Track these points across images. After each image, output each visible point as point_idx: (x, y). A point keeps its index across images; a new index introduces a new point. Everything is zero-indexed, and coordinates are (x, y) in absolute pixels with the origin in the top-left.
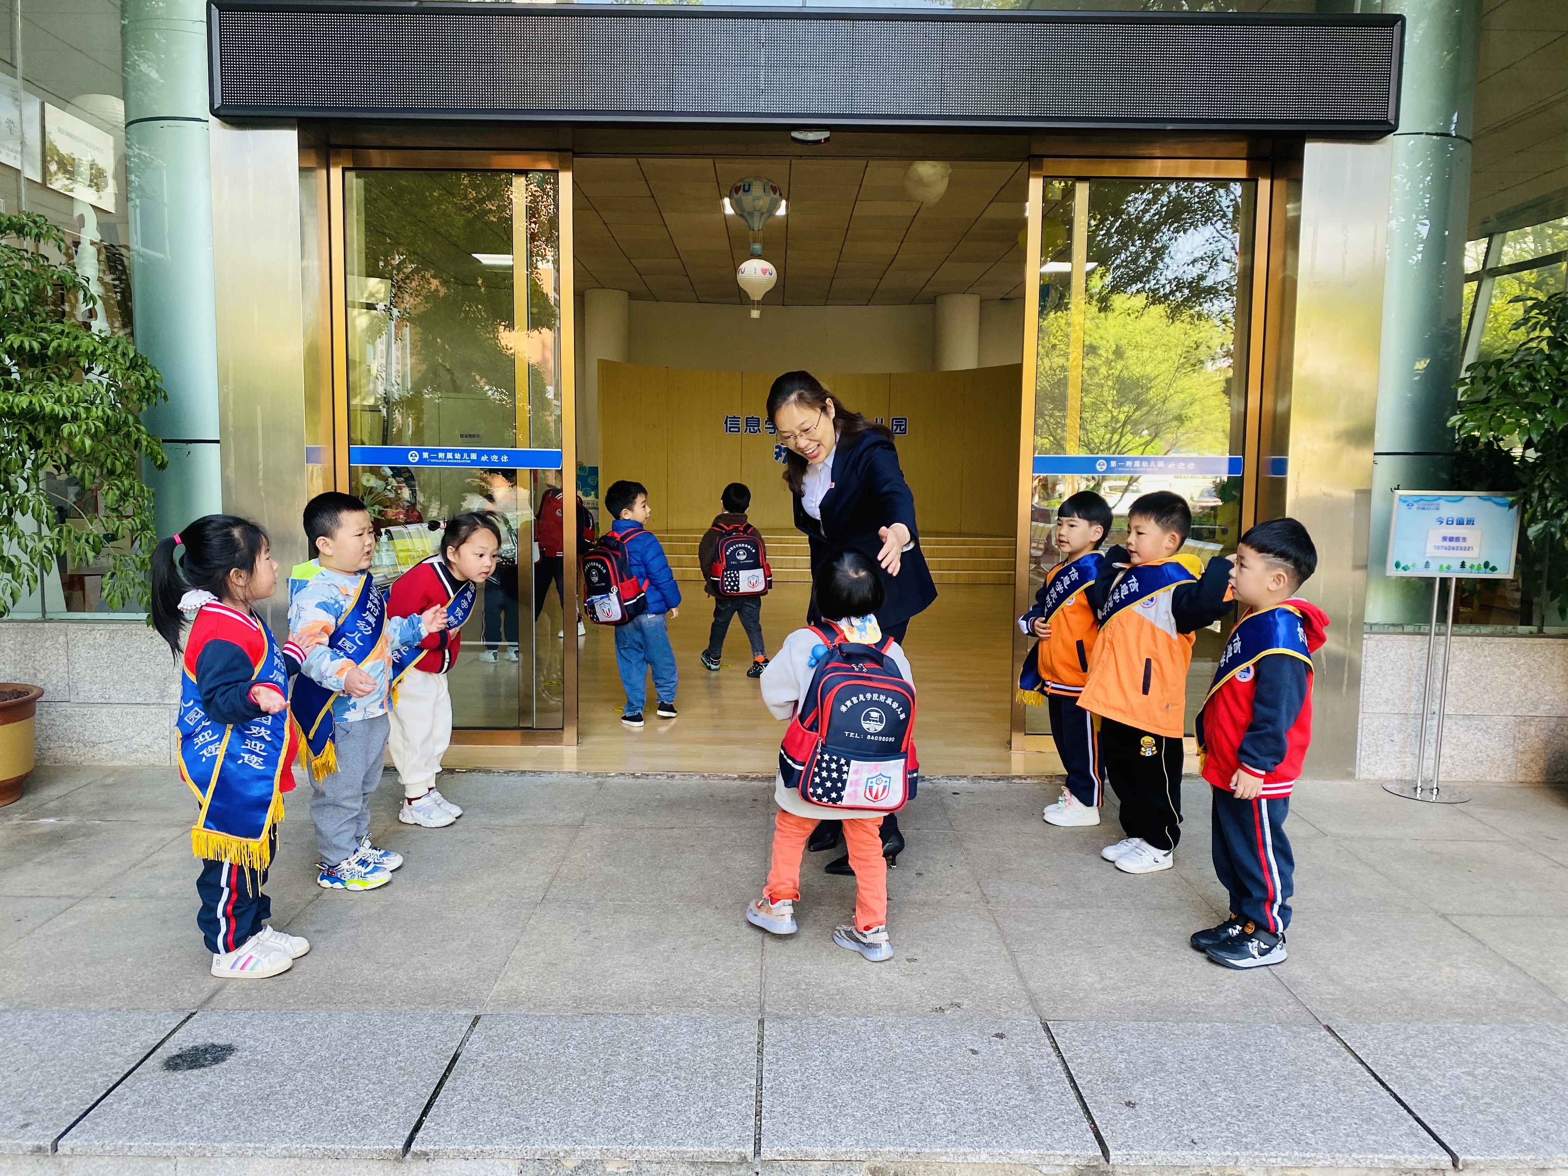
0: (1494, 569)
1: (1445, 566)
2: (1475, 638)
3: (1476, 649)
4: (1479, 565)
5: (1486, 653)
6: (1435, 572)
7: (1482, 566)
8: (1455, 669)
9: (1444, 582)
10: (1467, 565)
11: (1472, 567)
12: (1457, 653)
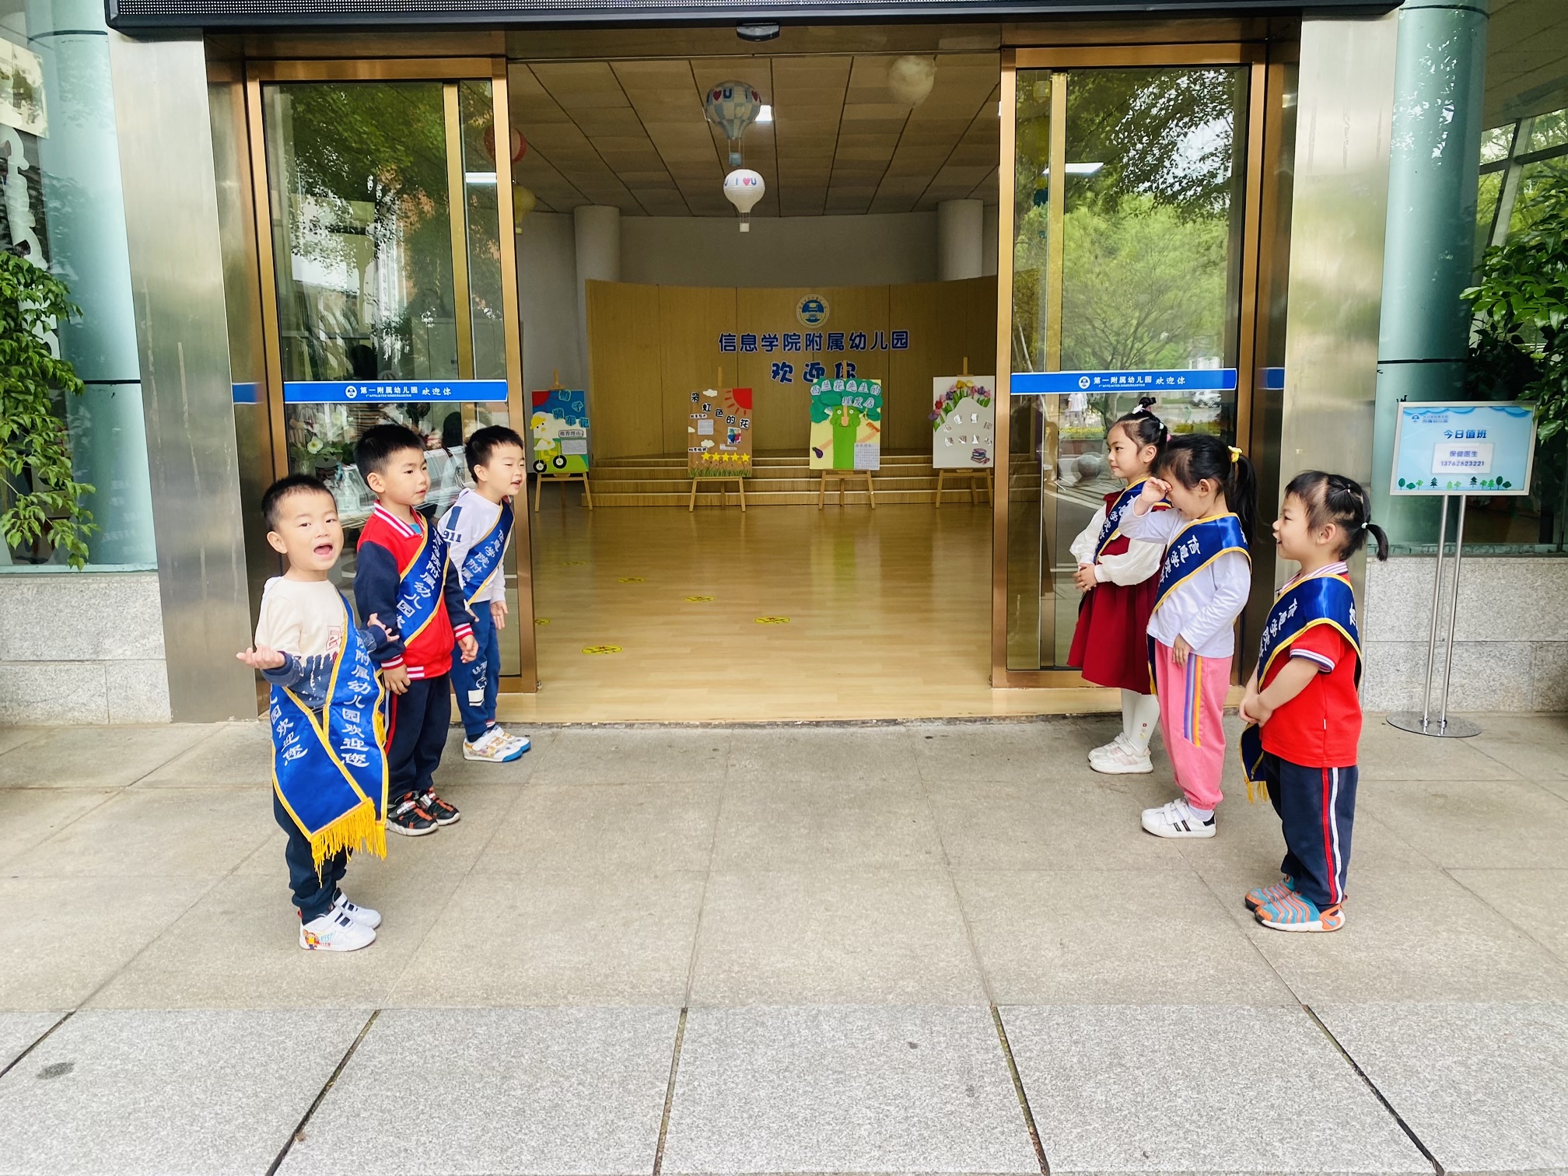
0: (1507, 485)
1: (1454, 483)
2: (1489, 559)
3: (1490, 570)
4: (1492, 481)
5: (1500, 575)
6: (1444, 491)
7: (1495, 482)
8: (1466, 592)
9: (1454, 500)
10: (1479, 481)
11: (1483, 483)
12: (1468, 576)
